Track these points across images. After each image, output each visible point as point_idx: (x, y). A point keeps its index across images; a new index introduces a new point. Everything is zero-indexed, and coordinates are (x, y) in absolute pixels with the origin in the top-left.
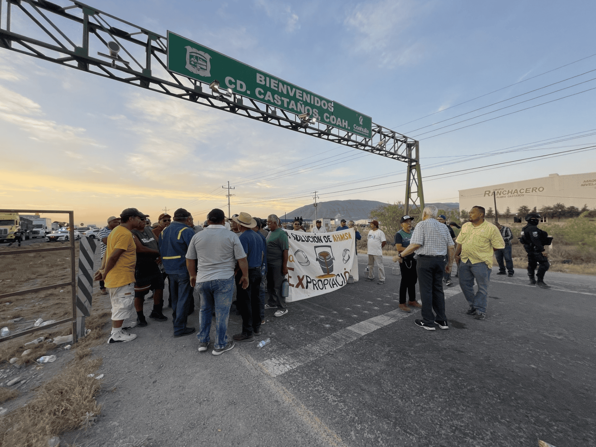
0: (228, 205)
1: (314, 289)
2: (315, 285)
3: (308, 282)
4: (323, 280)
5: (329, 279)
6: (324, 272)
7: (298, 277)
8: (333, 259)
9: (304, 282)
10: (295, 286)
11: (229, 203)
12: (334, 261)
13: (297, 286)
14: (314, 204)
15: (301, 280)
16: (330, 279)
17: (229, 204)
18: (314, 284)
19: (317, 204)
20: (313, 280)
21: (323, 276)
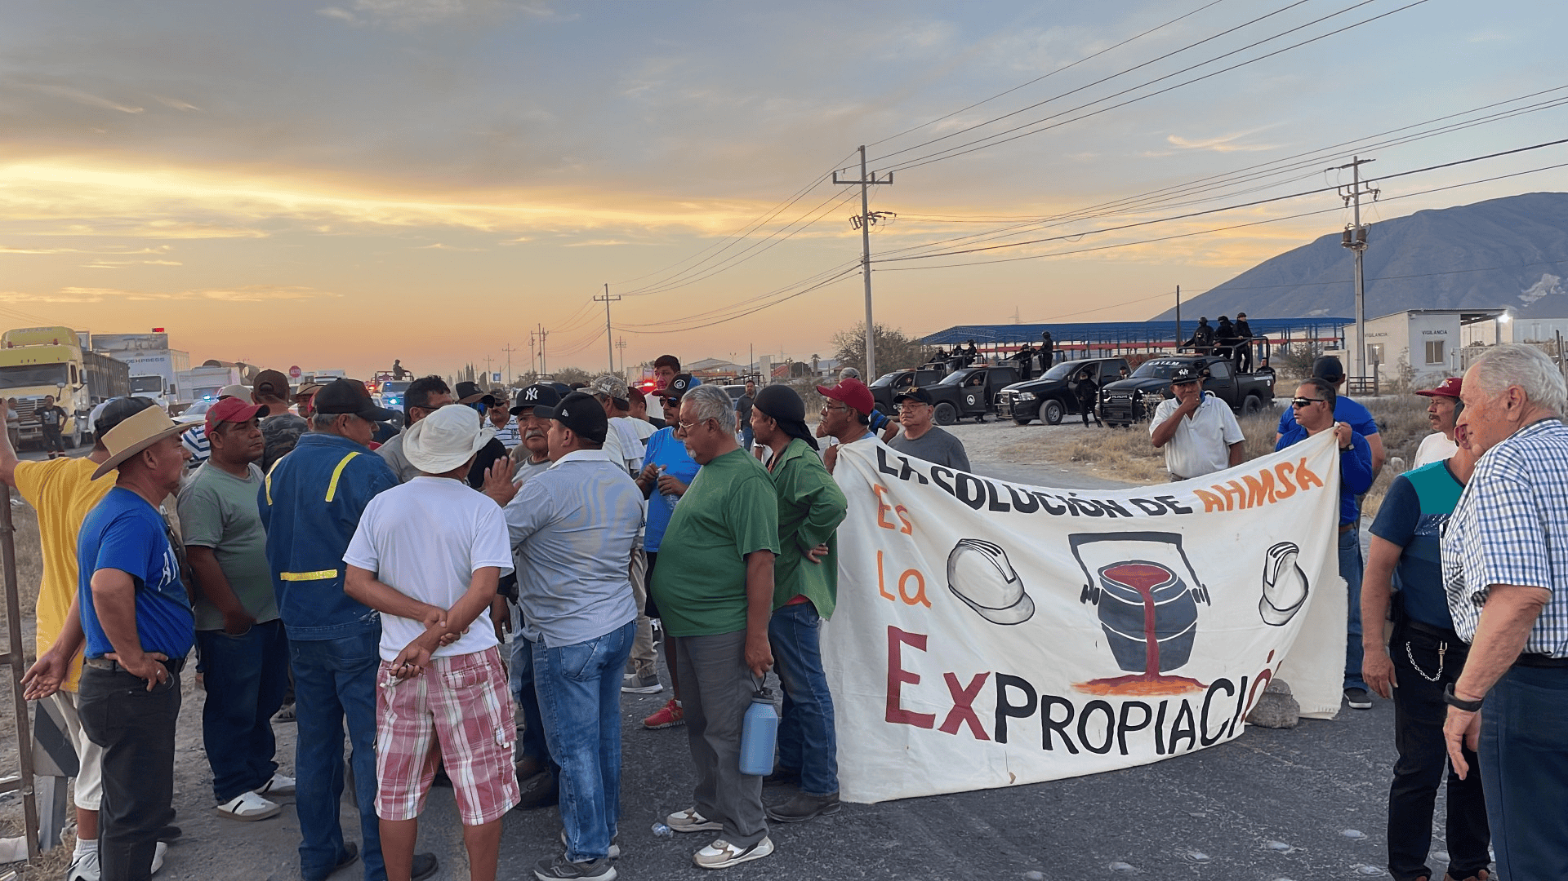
0: (861, 269)
1: (1047, 745)
2: (1059, 727)
3: (1004, 710)
4: (1116, 701)
5: (1154, 701)
6: (1123, 664)
7: (951, 679)
8: (1202, 594)
9: (985, 705)
10: (939, 721)
11: (867, 255)
12: (1201, 606)
13: (951, 726)
14: (1348, 233)
15: (963, 698)
16: (1163, 705)
17: (866, 262)
18: (1048, 724)
19: (1363, 233)
20: (1048, 701)
21: (1114, 683)
